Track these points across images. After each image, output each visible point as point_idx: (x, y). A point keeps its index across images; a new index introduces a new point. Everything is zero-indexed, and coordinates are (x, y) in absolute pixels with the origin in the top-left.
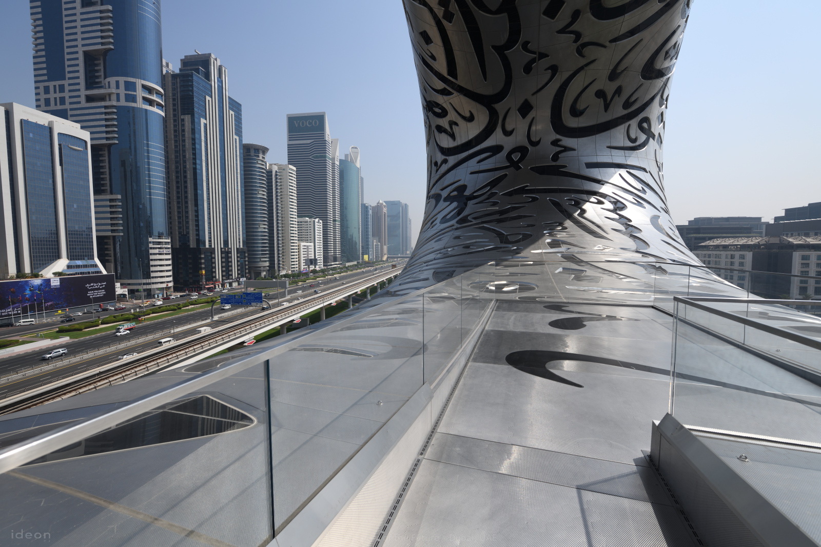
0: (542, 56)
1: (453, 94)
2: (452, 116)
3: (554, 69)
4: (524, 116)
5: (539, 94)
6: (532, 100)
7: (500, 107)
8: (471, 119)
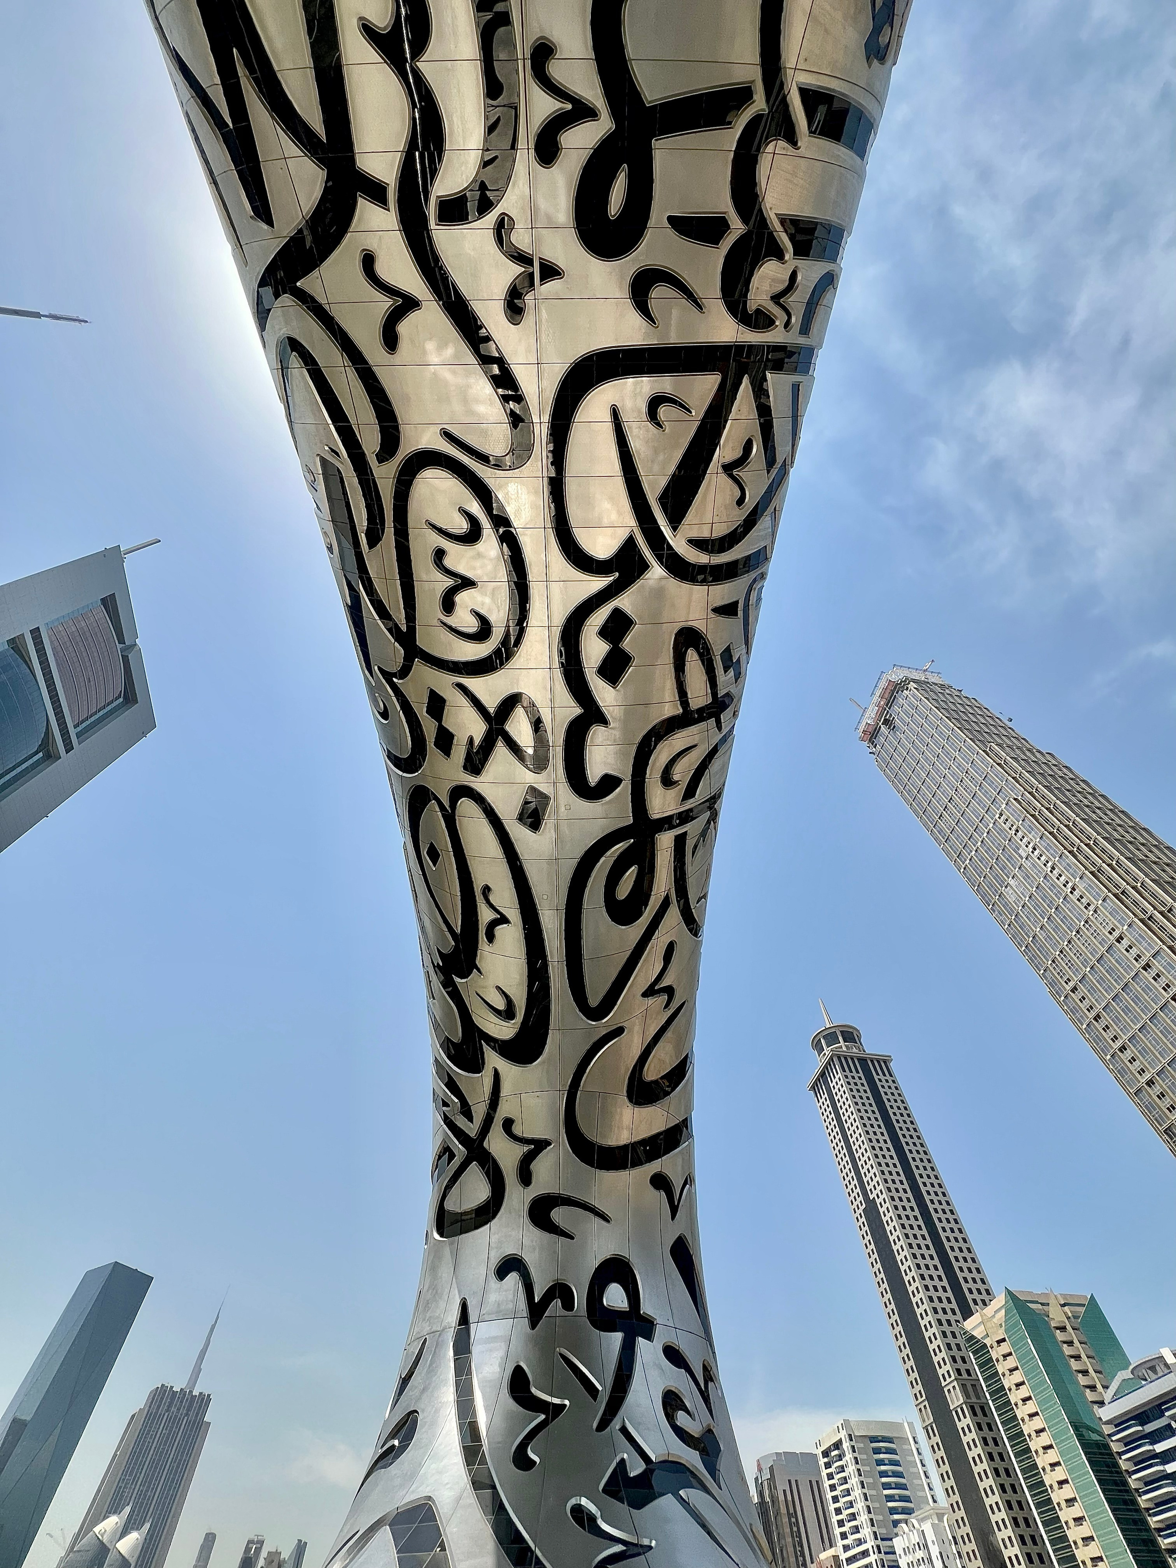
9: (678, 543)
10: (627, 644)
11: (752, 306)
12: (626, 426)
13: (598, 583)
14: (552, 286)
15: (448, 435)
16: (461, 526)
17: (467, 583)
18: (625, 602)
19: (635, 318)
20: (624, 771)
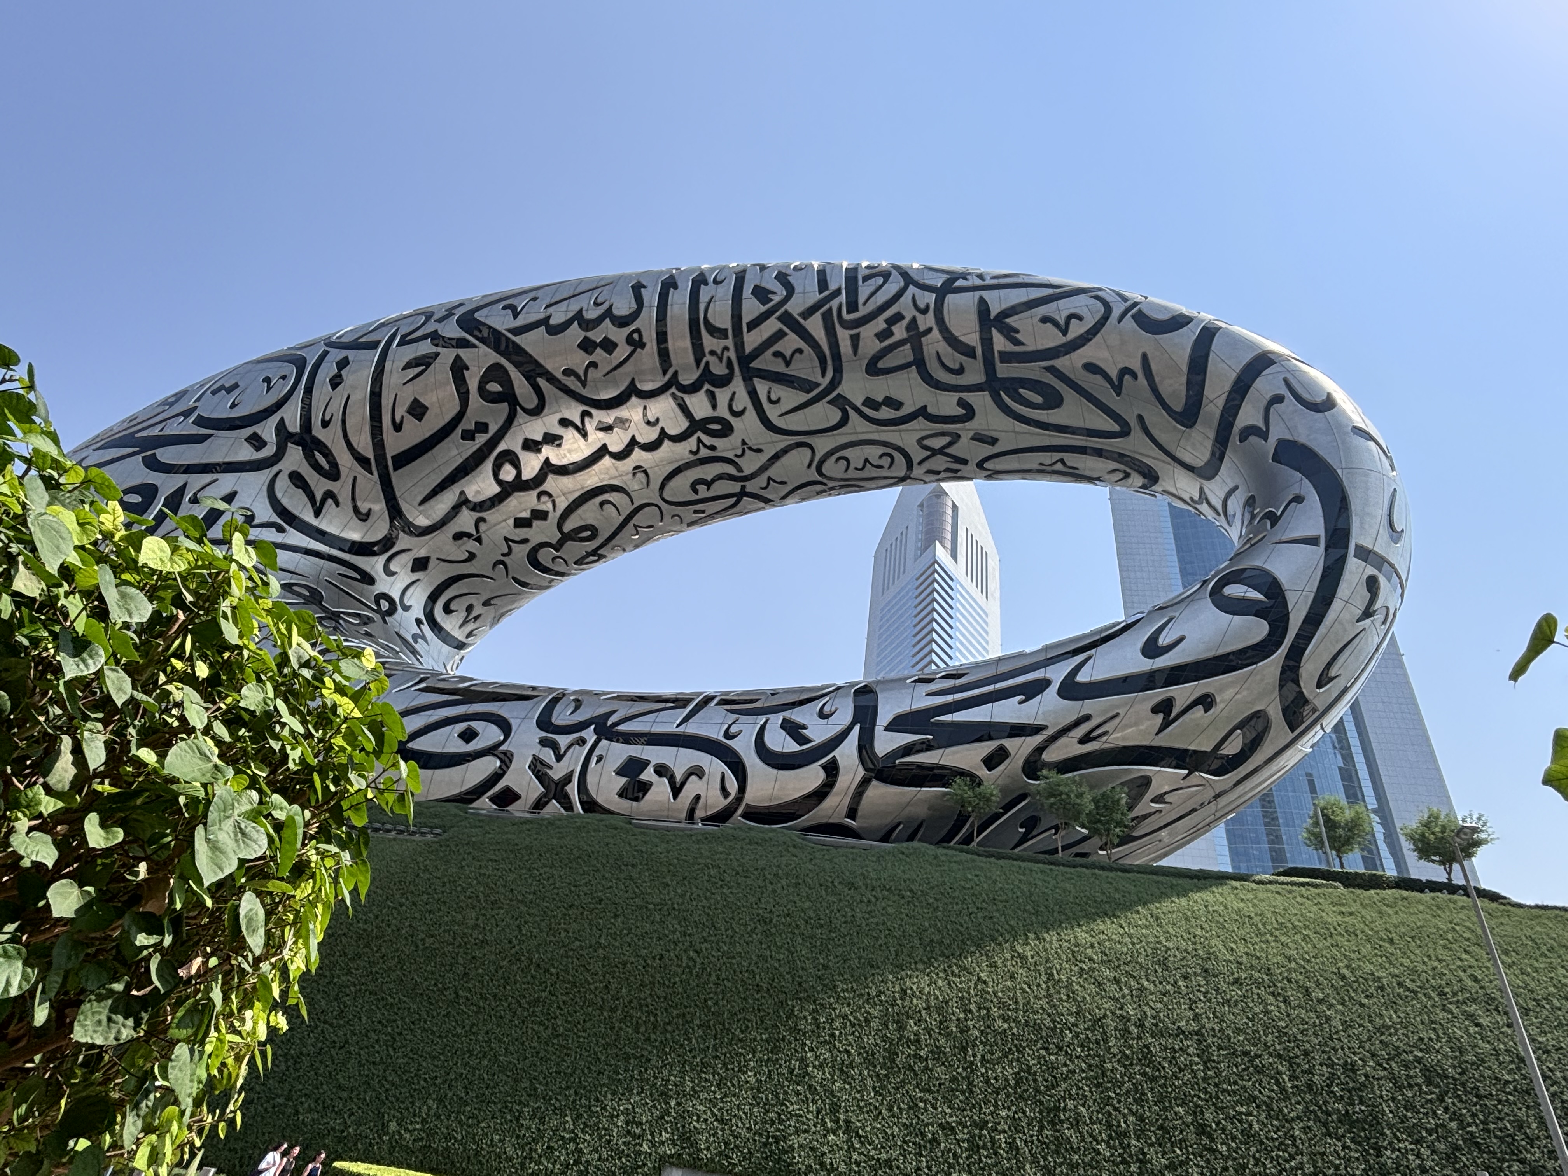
0: (479, 540)
1: (371, 473)
2: (342, 489)
3: (472, 556)
4: (413, 571)
5: (442, 563)
6: (432, 564)
7: (404, 541)
8: (364, 517)
9: (825, 382)
10: (880, 399)
11: (727, 371)
12: (784, 411)
13: (852, 413)
14: (747, 441)
15: (809, 466)
16: (843, 463)
17: (867, 461)
18: (858, 403)
19: (747, 413)
20: (955, 397)
